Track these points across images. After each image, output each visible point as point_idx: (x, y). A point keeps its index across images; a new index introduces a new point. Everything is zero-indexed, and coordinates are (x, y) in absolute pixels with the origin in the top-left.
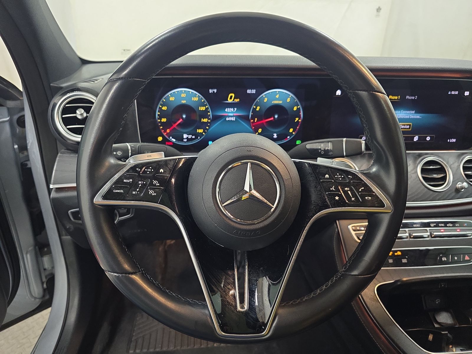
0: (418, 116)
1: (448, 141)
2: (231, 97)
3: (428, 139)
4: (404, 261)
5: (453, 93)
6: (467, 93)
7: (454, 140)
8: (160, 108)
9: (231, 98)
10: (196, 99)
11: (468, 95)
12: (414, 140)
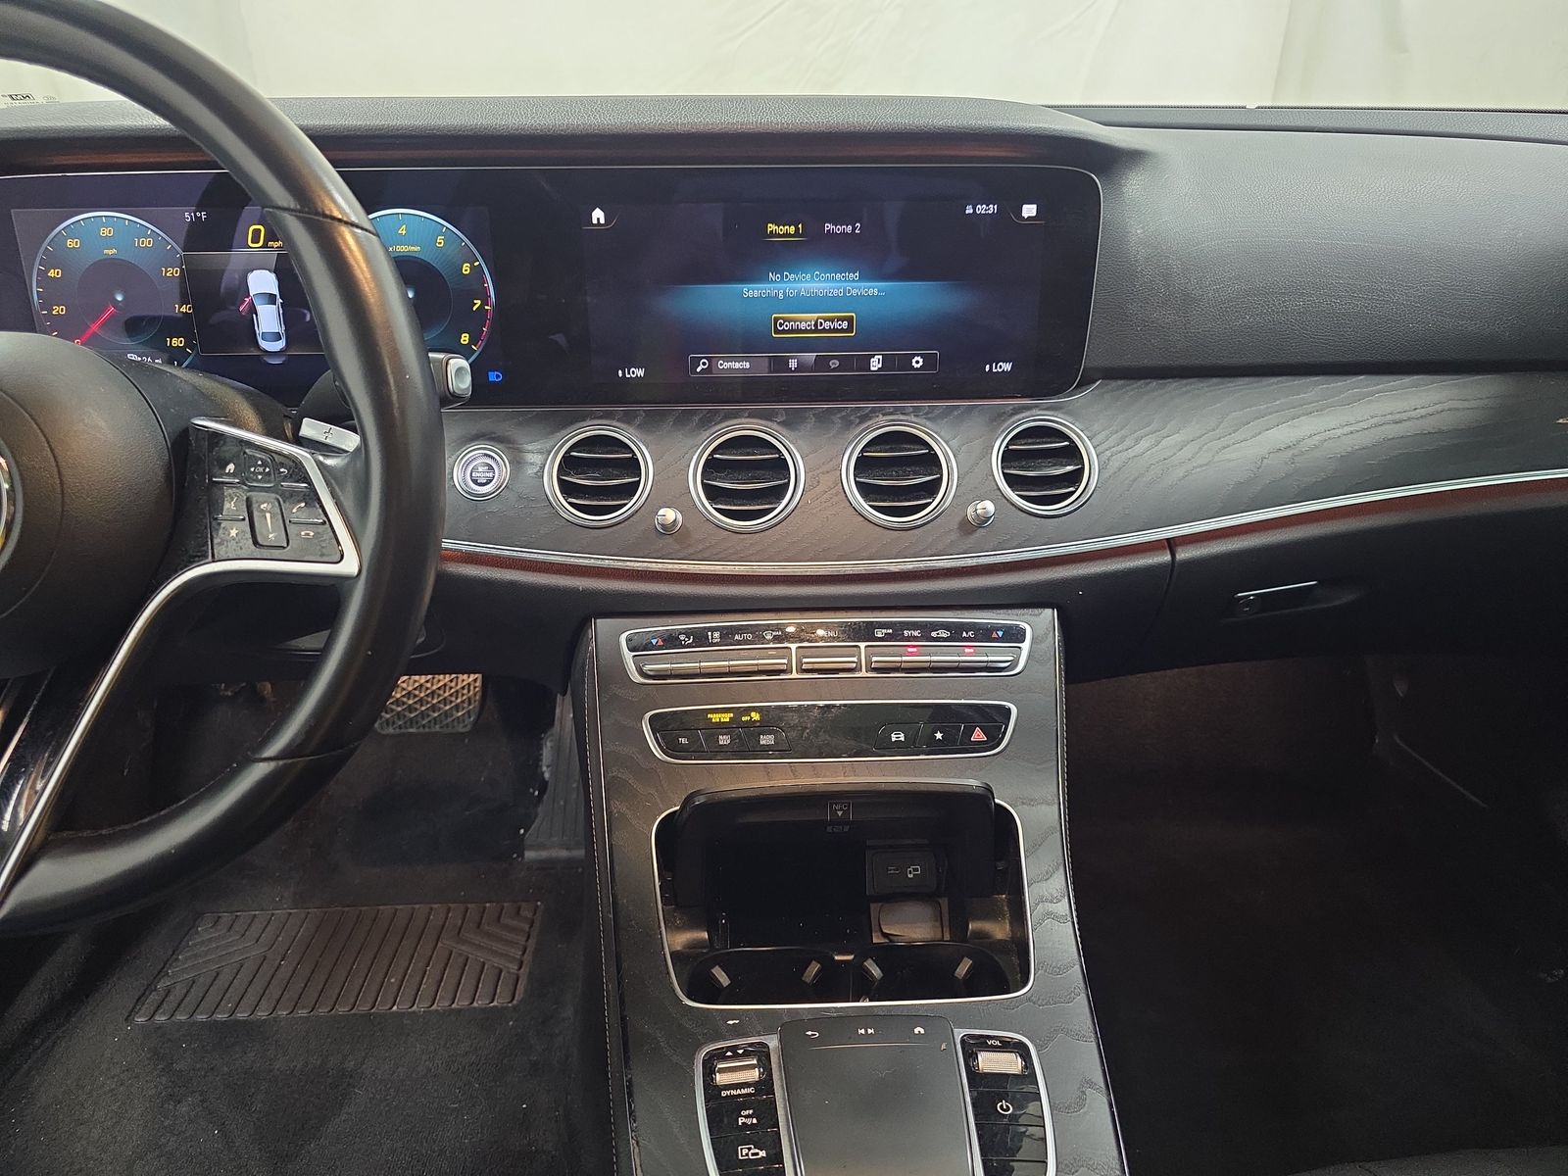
0: (873, 288)
1: (987, 370)
2: (257, 233)
3: (917, 362)
4: (766, 740)
5: (981, 209)
6: (1029, 210)
7: (1007, 367)
8: (43, 274)
9: (256, 240)
10: (147, 243)
11: (1034, 214)
12: (872, 369)
